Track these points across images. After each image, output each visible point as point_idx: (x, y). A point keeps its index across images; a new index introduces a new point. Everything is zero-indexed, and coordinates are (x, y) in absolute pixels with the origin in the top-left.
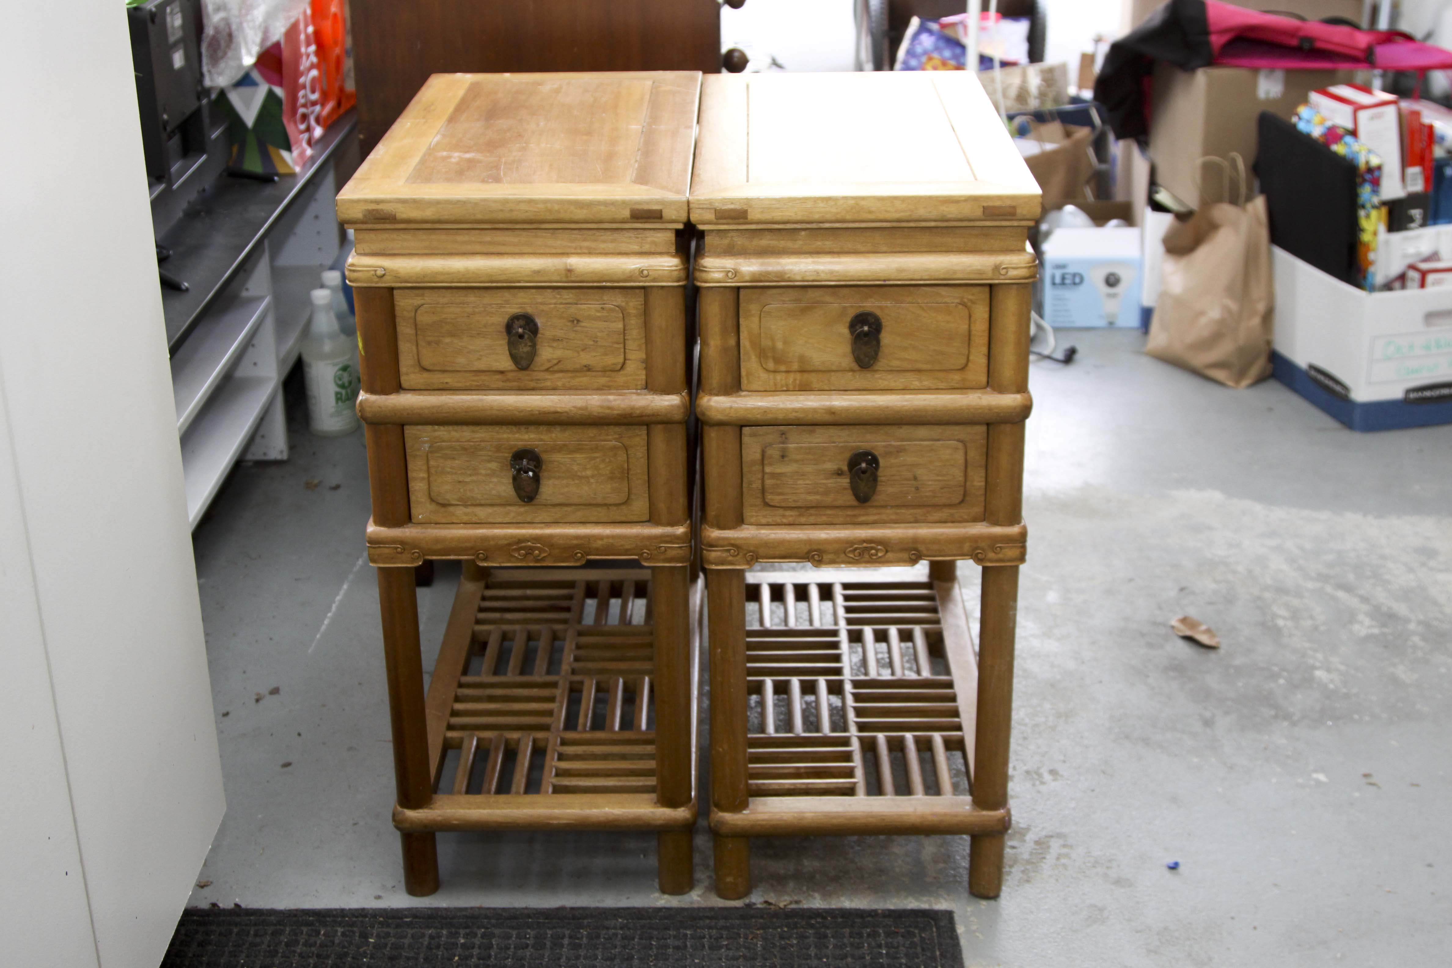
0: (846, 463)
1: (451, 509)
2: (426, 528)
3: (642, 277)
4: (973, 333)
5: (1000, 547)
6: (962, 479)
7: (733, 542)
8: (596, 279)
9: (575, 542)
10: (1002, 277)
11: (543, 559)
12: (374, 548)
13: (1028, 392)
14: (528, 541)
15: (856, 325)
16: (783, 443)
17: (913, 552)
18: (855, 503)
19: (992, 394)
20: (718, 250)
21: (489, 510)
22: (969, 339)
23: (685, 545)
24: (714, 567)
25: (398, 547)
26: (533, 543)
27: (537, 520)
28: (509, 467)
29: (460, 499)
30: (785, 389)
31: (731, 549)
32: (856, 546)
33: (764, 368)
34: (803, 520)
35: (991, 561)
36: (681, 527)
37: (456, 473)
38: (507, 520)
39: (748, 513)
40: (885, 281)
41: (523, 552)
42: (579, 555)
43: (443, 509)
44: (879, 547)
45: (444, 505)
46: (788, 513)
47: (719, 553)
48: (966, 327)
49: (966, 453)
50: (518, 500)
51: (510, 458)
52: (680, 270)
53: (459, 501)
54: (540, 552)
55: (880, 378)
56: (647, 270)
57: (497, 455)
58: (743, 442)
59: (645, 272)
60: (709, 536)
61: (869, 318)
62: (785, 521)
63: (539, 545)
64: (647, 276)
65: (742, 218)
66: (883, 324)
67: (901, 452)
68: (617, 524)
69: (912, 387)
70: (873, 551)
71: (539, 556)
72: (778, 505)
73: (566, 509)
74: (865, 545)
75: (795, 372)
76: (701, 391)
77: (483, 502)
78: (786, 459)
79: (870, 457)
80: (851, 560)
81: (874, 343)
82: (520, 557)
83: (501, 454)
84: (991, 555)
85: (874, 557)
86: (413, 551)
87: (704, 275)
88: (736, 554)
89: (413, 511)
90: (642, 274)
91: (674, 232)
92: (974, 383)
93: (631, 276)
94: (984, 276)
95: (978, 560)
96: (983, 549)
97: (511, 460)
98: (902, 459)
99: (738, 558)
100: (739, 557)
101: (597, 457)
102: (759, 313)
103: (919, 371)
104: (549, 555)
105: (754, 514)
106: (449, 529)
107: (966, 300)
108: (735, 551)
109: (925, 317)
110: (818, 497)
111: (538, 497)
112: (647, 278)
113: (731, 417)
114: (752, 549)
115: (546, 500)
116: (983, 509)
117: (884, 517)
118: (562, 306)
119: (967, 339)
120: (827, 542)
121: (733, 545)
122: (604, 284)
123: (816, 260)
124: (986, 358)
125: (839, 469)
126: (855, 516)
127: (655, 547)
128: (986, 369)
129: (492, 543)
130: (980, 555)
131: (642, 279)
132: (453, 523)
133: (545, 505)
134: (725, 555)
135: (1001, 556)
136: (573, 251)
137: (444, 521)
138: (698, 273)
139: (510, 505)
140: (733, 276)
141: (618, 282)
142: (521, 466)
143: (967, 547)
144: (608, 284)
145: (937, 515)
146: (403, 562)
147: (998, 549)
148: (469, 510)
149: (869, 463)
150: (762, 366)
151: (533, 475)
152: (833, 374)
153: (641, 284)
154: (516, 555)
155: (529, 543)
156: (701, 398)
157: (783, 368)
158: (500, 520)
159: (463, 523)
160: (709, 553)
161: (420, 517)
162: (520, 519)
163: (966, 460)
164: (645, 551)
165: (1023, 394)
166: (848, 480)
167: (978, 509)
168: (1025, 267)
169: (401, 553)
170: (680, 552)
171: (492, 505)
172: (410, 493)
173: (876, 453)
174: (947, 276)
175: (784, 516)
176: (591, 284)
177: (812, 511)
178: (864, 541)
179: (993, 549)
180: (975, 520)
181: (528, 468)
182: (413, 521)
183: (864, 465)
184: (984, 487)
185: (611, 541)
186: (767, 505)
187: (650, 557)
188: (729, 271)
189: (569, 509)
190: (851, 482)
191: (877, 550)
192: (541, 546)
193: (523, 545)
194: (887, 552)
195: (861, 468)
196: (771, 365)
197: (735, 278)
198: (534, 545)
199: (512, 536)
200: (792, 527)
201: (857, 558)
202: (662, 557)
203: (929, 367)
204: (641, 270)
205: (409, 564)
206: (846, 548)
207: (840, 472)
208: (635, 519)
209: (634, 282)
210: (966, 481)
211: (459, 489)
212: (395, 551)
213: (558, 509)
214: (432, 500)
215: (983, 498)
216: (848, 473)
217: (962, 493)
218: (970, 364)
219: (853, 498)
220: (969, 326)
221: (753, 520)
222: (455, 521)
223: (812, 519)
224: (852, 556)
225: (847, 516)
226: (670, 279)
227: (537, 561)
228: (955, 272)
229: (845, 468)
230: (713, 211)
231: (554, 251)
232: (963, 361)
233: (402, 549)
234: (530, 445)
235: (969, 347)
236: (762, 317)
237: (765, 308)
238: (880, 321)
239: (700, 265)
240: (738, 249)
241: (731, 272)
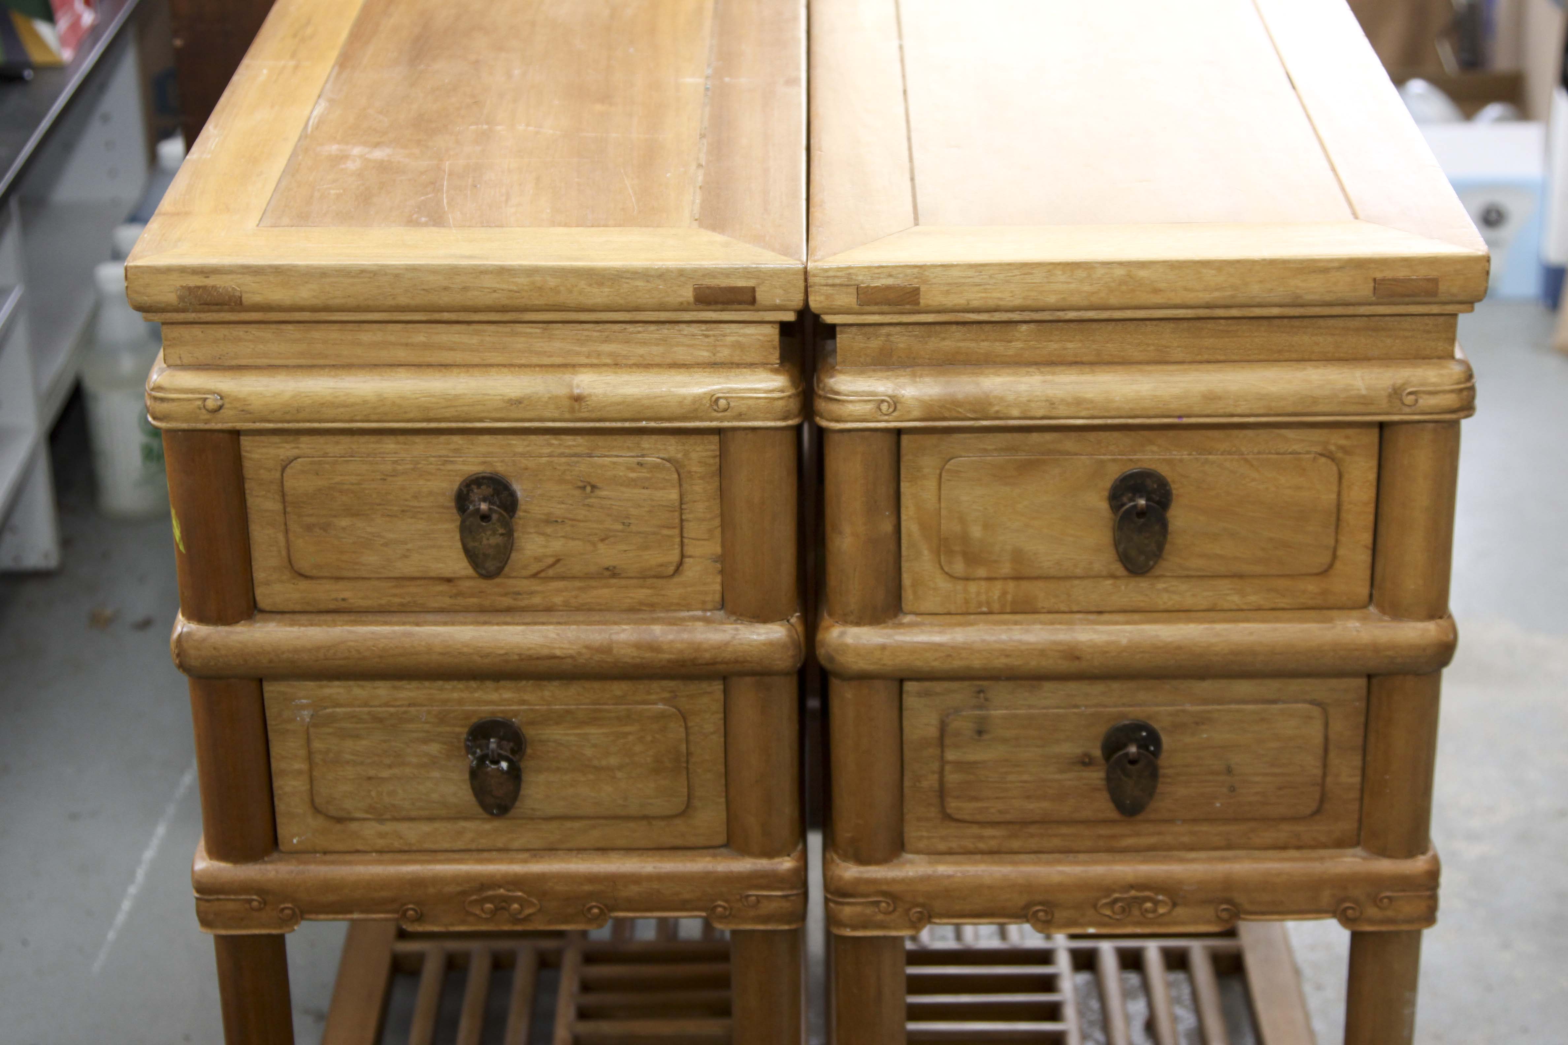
0: (1099, 744)
1: (354, 826)
2: (306, 863)
3: (715, 410)
4: (1346, 506)
5: (1389, 898)
6: (1318, 772)
7: (884, 888)
8: (627, 415)
9: (587, 888)
10: (1407, 410)
11: (527, 919)
12: (208, 901)
13: (1450, 617)
14: (500, 887)
15: (1123, 495)
16: (980, 707)
17: (1224, 906)
18: (1114, 814)
19: (1381, 620)
20: (862, 360)
21: (426, 827)
22: (1338, 519)
23: (795, 892)
24: (849, 933)
25: (253, 900)
26: (509, 891)
27: (516, 844)
28: (463, 752)
29: (371, 809)
30: (985, 609)
31: (880, 902)
32: (1116, 895)
33: (947, 573)
34: (1016, 844)
35: (1371, 922)
36: (787, 858)
37: (362, 763)
38: (459, 845)
39: (912, 832)
40: (1180, 417)
41: (489, 906)
42: (596, 911)
43: (338, 827)
44: (1160, 897)
45: (339, 820)
46: (988, 832)
47: (859, 909)
48: (1334, 496)
49: (1326, 725)
50: (480, 810)
51: (465, 736)
52: (790, 397)
53: (367, 812)
54: (521, 906)
55: (1166, 590)
56: (726, 398)
57: (440, 729)
58: (904, 707)
59: (722, 402)
60: (840, 878)
61: (1148, 482)
62: (982, 846)
63: (520, 894)
64: (725, 410)
65: (908, 303)
66: (1174, 492)
67: (1203, 724)
68: (666, 853)
69: (1226, 606)
70: (1149, 905)
71: (520, 912)
72: (967, 818)
73: (569, 824)
74: (1133, 893)
75: (1005, 579)
76: (825, 614)
77: (414, 814)
78: (986, 737)
79: (1144, 734)
80: (1106, 919)
81: (1157, 528)
82: (484, 916)
83: (448, 729)
84: (1372, 911)
85: (1150, 915)
86: (282, 906)
87: (834, 408)
88: (891, 909)
89: (282, 831)
90: (717, 405)
91: (777, 326)
92: (1345, 598)
93: (696, 410)
94: (1372, 409)
95: (1345, 920)
96: (1356, 901)
97: (468, 740)
98: (1205, 736)
99: (894, 916)
100: (897, 914)
101: (630, 733)
102: (938, 472)
103: (1241, 576)
104: (540, 910)
105: (925, 834)
106: (350, 863)
107: (1333, 448)
108: (888, 903)
109: (1253, 480)
110: (1046, 805)
111: (517, 804)
112: (726, 413)
113: (884, 665)
114: (921, 900)
115: (533, 809)
116: (1356, 825)
117: (1169, 839)
118: (563, 460)
119: (1333, 519)
120: (1062, 887)
121: (885, 894)
122: (644, 424)
123: (1049, 377)
124: (1369, 552)
125: (1086, 755)
126: (1113, 837)
127: (738, 897)
128: (1368, 573)
129: (431, 890)
130: (1350, 913)
131: (715, 414)
132: (357, 851)
133: (532, 819)
134: (869, 911)
135: (1390, 913)
136: (584, 360)
137: (340, 847)
138: (823, 404)
139: (466, 819)
140: (891, 410)
141: (670, 420)
142: (485, 752)
143: (1326, 897)
144: (652, 424)
145: (1269, 836)
146: (263, 926)
147: (1386, 901)
148: (388, 827)
149: (1143, 745)
150: (942, 568)
151: (509, 767)
152: (1076, 582)
153: (714, 424)
154: (478, 912)
155: (502, 891)
156: (828, 628)
157: (982, 572)
158: (446, 846)
159: (377, 852)
160: (840, 907)
161: (295, 841)
162: (484, 842)
163: (1326, 738)
164: (720, 903)
165: (1440, 621)
166: (1102, 774)
167: (1348, 826)
168: (1452, 391)
169: (259, 910)
170: (786, 905)
171: (430, 819)
172: (276, 799)
173: (1156, 726)
174: (1300, 409)
175: (981, 838)
176: (619, 425)
177: (1033, 829)
178: (1132, 887)
179: (1376, 901)
180: (1341, 844)
181: (499, 755)
182: (281, 847)
183: (1133, 749)
184: (1358, 786)
185: (656, 886)
186: (947, 817)
187: (730, 914)
188: (883, 401)
189: (577, 825)
190: (1108, 779)
191: (1156, 903)
192: (525, 896)
193: (490, 893)
194: (1175, 905)
195: (1127, 754)
196: (959, 567)
197: (895, 414)
198: (510, 894)
199: (468, 878)
200: (996, 857)
201: (1118, 917)
202: (752, 913)
203: (1259, 569)
204: (714, 398)
205: (275, 928)
206: (1098, 899)
207: (1087, 760)
208: (701, 841)
209: (701, 420)
210: (1324, 775)
211: (370, 791)
212: (247, 906)
213: (554, 825)
214: (316, 810)
215: (1355, 806)
216: (1103, 762)
217: (1317, 796)
218: (1338, 565)
219: (1111, 806)
220: (1339, 494)
221: (922, 845)
222: (360, 847)
223: (1033, 844)
224: (1108, 912)
225: (1100, 836)
226: (768, 415)
227: (517, 921)
228: (1315, 401)
229: (1097, 753)
230: (853, 290)
231: (546, 361)
232: (1324, 559)
233: (259, 902)
234: (502, 712)
235: (1337, 533)
236: (943, 480)
237: (949, 463)
238: (1168, 488)
239: (827, 389)
240: (900, 357)
241: (887, 402)
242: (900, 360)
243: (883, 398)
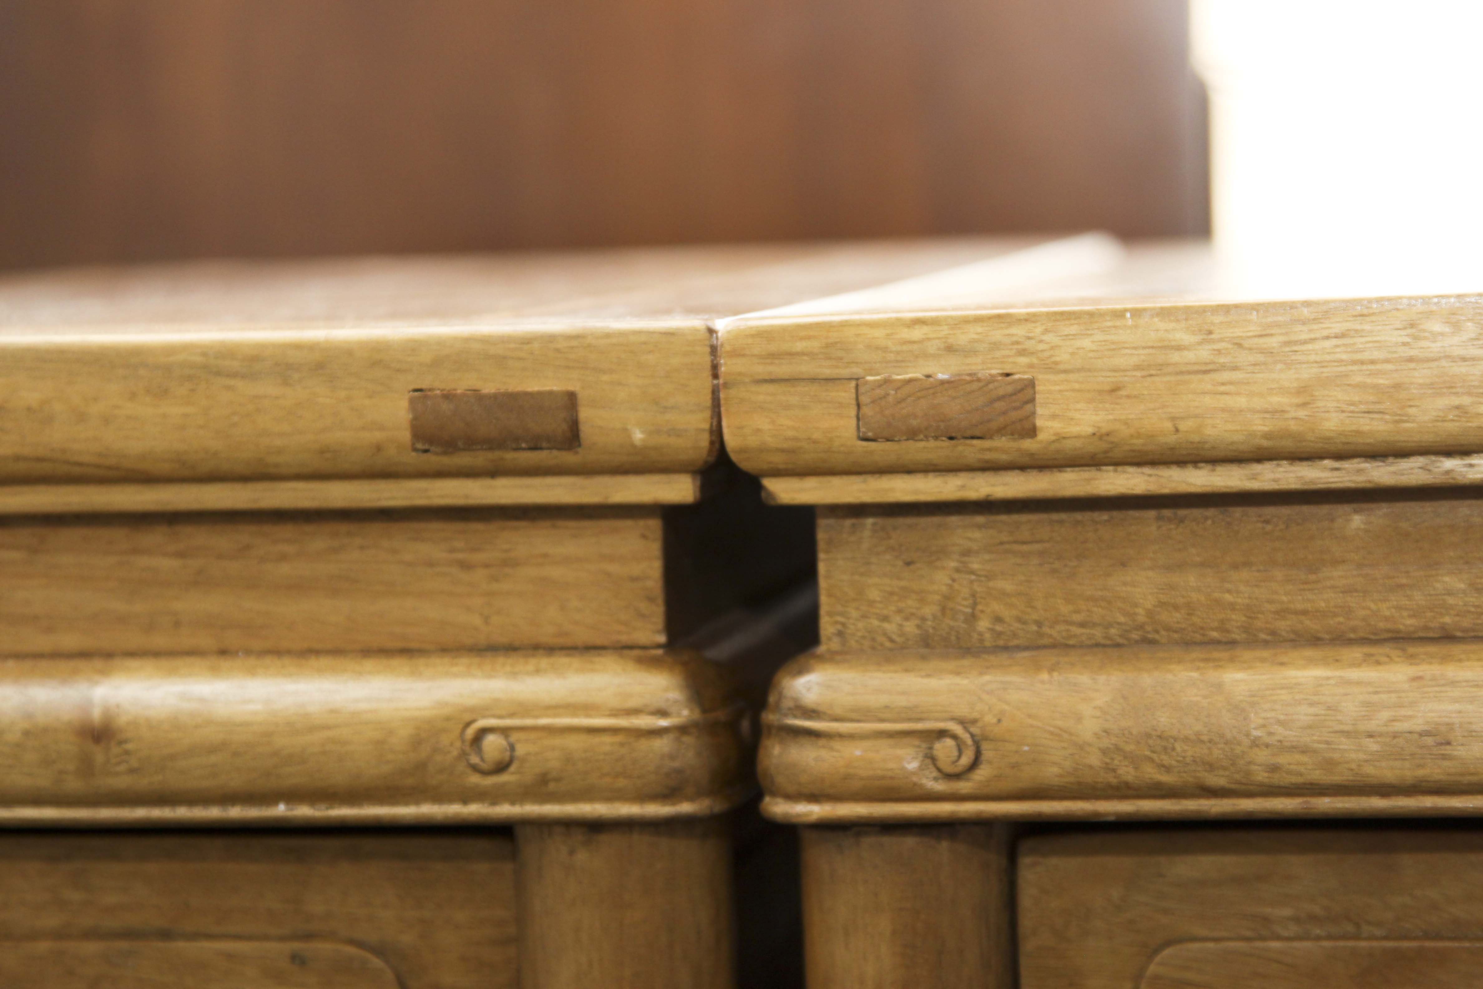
3: (475, 769)
8: (236, 782)
52: (682, 730)
56: (505, 731)
59: (492, 743)
64: (501, 767)
65: (1001, 431)
90: (479, 751)
93: (421, 766)
112: (504, 778)
118: (91, 948)
122: (281, 810)
123: (1429, 670)
131: (475, 779)
136: (135, 639)
140: (966, 760)
141: (353, 797)
144: (304, 811)
153: (474, 810)
176: (213, 813)
188: (942, 734)
204: (470, 732)
209: (438, 798)
226: (621, 782)
230: (846, 394)
231: (43, 642)
239: (787, 704)
240: (998, 619)
241: (955, 737)
242: (999, 628)
243: (941, 725)
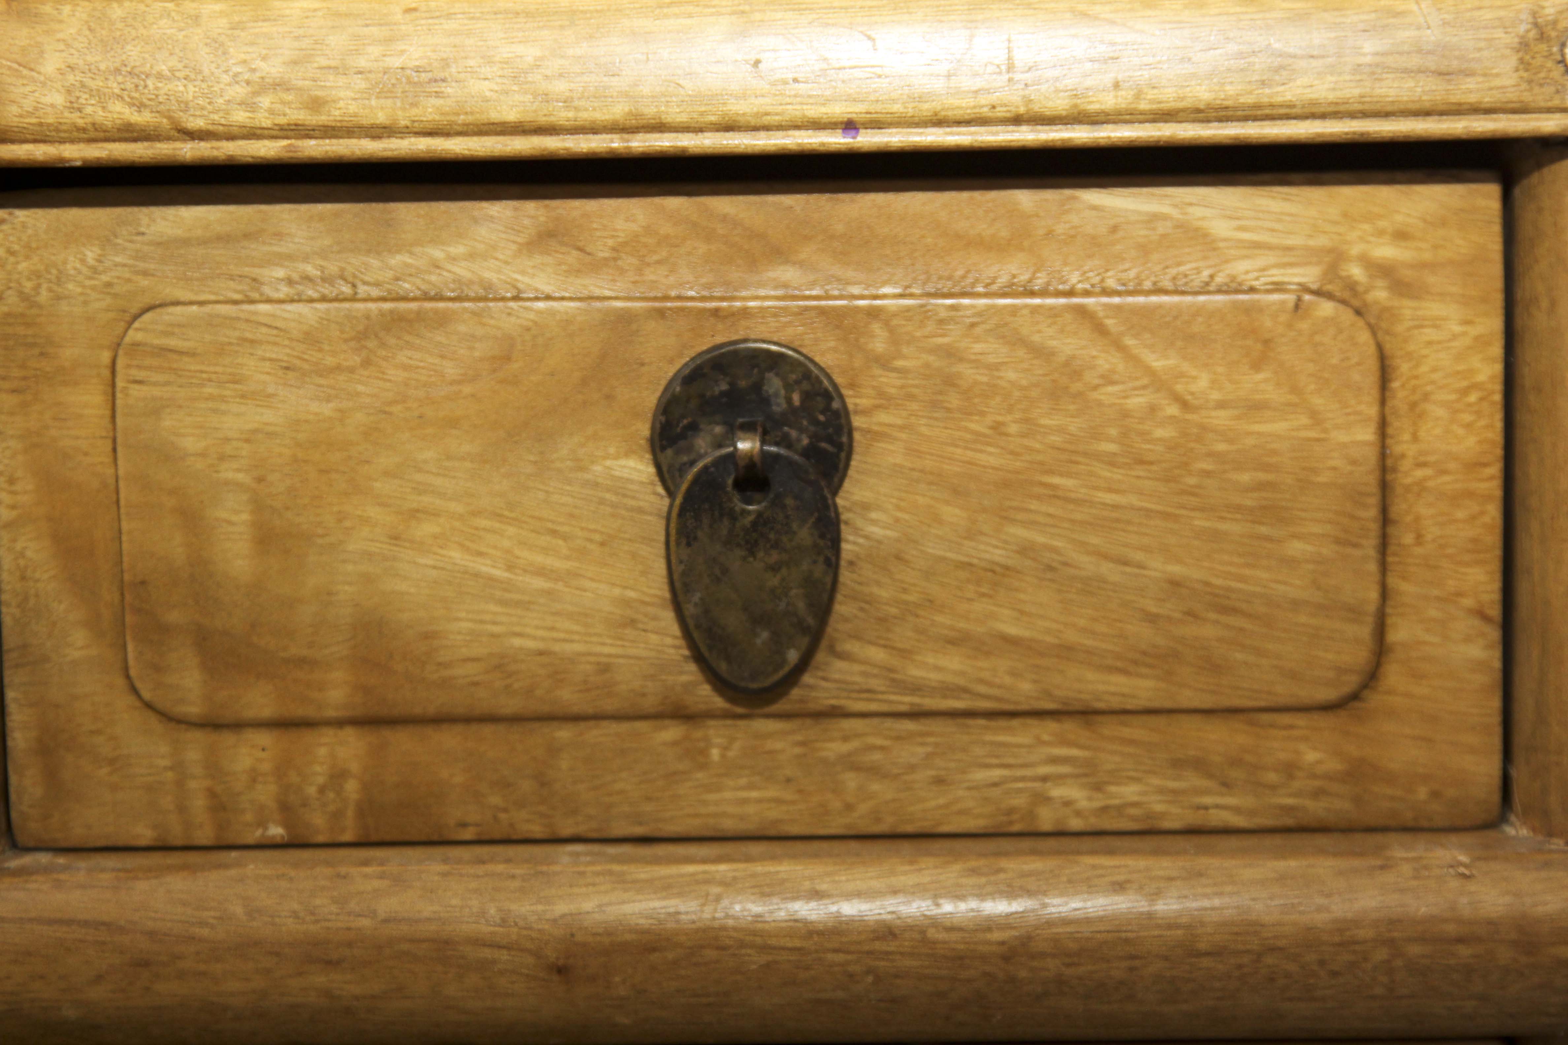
15: (693, 427)
22: (1385, 519)
30: (276, 831)
33: (149, 706)
40: (850, 126)
48: (1367, 434)
55: (851, 763)
61: (774, 385)
66: (857, 421)
69: (1046, 819)
75: (340, 723)
81: (805, 534)
92: (1422, 793)
102: (106, 357)
107: (1356, 272)
109: (1108, 379)
119: (1370, 515)
124: (1494, 634)
128: (1496, 703)
150: (134, 690)
152: (564, 733)
157: (263, 702)
196: (185, 682)
203: (1142, 688)
218: (1394, 677)
220: (1383, 425)
232: (1349, 653)
235: (1384, 567)
236: (120, 384)
237: (136, 325)
238: (836, 405)
